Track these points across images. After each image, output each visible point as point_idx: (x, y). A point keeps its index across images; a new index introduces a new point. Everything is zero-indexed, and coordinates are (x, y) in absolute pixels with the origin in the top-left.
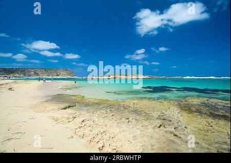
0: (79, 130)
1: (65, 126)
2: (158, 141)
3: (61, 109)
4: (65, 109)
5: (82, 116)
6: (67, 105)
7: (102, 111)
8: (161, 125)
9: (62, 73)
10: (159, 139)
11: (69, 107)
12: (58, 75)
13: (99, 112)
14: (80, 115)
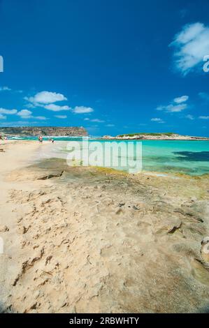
2: (151, 270)
8: (175, 229)
9: (72, 132)
10: (155, 265)
12: (68, 135)
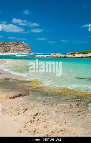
0: (30, 124)
1: (14, 118)
3: (10, 98)
4: (14, 98)
5: (35, 108)
6: (17, 93)
7: (65, 105)
9: (12, 48)
11: (20, 95)
12: (6, 51)
13: (59, 105)
14: (34, 106)
